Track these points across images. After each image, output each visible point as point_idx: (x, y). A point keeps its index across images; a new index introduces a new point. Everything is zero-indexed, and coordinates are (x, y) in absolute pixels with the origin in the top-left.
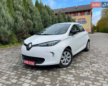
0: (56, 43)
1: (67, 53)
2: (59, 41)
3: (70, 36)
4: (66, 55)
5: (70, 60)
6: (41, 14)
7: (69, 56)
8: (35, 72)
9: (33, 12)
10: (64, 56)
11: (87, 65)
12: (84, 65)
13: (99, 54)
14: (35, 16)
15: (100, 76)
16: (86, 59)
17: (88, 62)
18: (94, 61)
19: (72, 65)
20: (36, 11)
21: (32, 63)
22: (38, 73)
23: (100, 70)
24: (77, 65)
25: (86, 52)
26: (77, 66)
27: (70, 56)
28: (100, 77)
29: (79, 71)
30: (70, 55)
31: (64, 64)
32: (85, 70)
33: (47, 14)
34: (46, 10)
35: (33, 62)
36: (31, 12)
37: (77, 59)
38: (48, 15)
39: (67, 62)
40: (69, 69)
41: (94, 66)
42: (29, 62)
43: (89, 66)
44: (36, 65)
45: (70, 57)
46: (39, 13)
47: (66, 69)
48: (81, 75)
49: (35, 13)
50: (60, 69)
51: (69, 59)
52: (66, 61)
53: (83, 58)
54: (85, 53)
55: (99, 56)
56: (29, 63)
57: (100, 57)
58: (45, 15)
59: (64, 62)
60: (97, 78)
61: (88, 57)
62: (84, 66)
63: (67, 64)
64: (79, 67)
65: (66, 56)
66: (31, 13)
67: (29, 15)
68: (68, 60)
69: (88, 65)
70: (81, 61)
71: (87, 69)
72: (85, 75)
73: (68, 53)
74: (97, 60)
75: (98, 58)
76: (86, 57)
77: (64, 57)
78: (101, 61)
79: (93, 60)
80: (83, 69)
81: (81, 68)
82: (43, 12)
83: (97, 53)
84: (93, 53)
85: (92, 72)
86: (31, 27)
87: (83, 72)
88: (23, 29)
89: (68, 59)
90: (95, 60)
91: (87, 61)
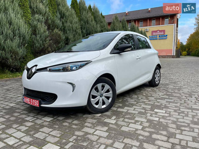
0: (81, 67)
1: (103, 87)
2: (87, 63)
3: (113, 55)
4: (102, 90)
5: (110, 99)
6: (80, 20)
7: (109, 92)
8: (40, 119)
9: (65, 17)
10: (98, 91)
11: (143, 111)
12: (138, 110)
13: (175, 93)
14: (69, 24)
15: (162, 132)
16: (148, 99)
17: (149, 105)
18: (161, 104)
19: (115, 109)
20: (71, 15)
21: (36, 103)
22: (45, 121)
23: (166, 121)
24: (125, 110)
25: (152, 88)
26: (123, 112)
27: (111, 92)
28: (161, 134)
29: (123, 121)
30: (111, 90)
31: (97, 106)
32: (137, 119)
33: (92, 21)
34: (90, 14)
35: (36, 100)
36: (62, 16)
37: (129, 100)
38: (94, 22)
39: (104, 103)
40: (106, 115)
41: (156, 113)
42: (30, 100)
43: (147, 112)
44: (42, 105)
45: (110, 94)
46: (76, 19)
47: (99, 116)
48: (124, 129)
49: (70, 18)
50: (90, 116)
51: (108, 98)
52: (101, 101)
53: (142, 98)
54: (149, 89)
55: (175, 95)
56: (30, 102)
57: (175, 97)
58: (87, 22)
59: (97, 103)
60: (154, 136)
61: (153, 97)
62: (137, 112)
63: (104, 106)
64: (127, 113)
65: (102, 92)
66: (62, 19)
67: (59, 21)
68: (105, 99)
69: (146, 110)
70: (136, 103)
71: (142, 117)
72: (132, 129)
73: (107, 87)
74: (167, 102)
75: (171, 99)
76: (147, 97)
77: (99, 93)
78: (174, 104)
79: (159, 102)
80: (133, 118)
81: (129, 116)
82: (84, 18)
83: (172, 90)
84: (164, 90)
85: (147, 124)
86: (61, 43)
87: (130, 123)
88: (46, 45)
89: (106, 97)
90: (164, 102)
91: (146, 104)
